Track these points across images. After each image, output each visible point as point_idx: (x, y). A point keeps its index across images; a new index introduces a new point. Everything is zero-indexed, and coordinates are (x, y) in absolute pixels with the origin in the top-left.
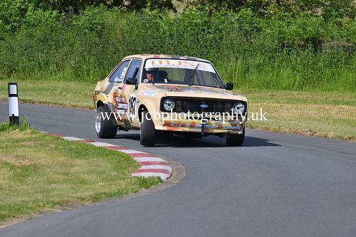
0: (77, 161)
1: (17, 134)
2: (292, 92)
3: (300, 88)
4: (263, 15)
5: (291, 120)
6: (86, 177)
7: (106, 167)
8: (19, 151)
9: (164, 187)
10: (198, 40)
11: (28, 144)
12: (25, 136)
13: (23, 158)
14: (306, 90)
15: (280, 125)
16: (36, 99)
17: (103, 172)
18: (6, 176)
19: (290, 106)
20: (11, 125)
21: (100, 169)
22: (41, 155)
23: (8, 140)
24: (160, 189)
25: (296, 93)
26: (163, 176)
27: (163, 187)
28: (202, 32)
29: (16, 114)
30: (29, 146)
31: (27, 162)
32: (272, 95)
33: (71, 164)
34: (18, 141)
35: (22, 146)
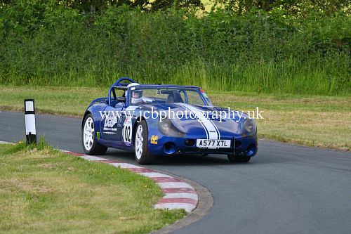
0: (98, 189)
1: (34, 154)
2: (327, 97)
3: (336, 92)
4: (296, 13)
5: (326, 133)
6: (107, 210)
7: (128, 197)
8: (37, 175)
9: (190, 221)
10: (226, 41)
11: (46, 165)
12: (43, 156)
13: (41, 183)
14: (341, 95)
15: (314, 138)
16: (55, 109)
17: (125, 204)
18: (22, 208)
19: (325, 114)
20: (28, 143)
21: (122, 200)
22: (60, 180)
23: (25, 162)
24: (185, 224)
25: (331, 98)
26: (188, 208)
27: (187, 222)
28: (231, 34)
29: (34, 133)
30: (48, 170)
31: (44, 189)
32: (306, 101)
33: (91, 191)
34: (35, 162)
35: (39, 169)
